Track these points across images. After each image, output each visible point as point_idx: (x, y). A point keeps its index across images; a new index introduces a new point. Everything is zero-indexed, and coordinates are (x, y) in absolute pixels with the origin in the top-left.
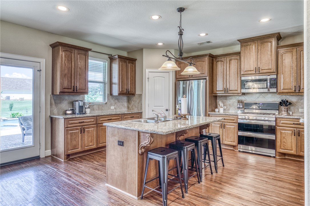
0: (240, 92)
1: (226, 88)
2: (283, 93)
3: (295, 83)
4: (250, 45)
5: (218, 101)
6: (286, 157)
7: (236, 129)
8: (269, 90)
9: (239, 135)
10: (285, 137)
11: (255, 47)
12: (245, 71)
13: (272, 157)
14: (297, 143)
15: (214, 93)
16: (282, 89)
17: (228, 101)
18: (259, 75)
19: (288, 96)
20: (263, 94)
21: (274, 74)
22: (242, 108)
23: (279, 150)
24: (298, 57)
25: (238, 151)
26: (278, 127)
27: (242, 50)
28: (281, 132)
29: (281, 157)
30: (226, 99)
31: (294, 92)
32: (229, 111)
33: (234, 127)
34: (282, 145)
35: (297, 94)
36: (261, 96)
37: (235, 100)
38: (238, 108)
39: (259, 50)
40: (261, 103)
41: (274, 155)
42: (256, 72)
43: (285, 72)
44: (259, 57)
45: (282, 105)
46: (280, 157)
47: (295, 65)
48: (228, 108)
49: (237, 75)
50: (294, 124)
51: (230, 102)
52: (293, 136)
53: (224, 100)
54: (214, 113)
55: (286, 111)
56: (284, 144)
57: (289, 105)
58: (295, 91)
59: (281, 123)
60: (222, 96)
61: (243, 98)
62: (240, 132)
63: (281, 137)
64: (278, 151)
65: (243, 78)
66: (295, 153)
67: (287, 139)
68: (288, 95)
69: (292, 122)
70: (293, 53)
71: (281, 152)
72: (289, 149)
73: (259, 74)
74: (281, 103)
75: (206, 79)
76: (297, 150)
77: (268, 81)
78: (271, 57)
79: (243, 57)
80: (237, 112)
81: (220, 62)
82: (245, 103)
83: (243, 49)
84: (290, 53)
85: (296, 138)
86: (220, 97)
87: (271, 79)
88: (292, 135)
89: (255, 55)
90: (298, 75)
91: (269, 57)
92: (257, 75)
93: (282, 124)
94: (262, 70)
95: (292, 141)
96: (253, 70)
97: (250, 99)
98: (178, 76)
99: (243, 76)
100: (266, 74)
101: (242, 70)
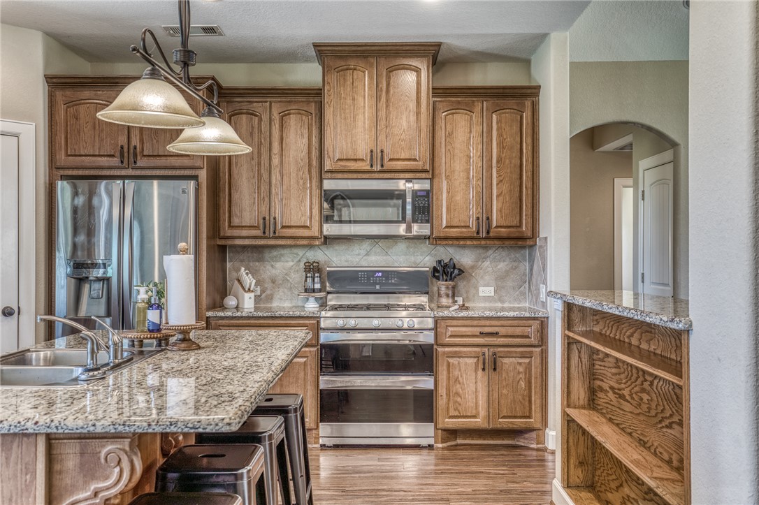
0: (317, 234)
1: (267, 218)
2: (446, 238)
3: (477, 209)
4: (355, 69)
5: (229, 265)
6: (460, 441)
7: (311, 369)
8: (409, 229)
9: (322, 386)
10: (460, 379)
11: (371, 78)
12: (339, 160)
13: (425, 447)
14: (491, 393)
15: (222, 234)
16: (444, 226)
17: (269, 267)
18: (381, 175)
19: (451, 250)
20: (382, 243)
21: (424, 175)
22: (320, 291)
23: (444, 422)
24: (485, 130)
25: (317, 446)
26: (440, 349)
27: (328, 83)
28: (449, 364)
29: (449, 444)
30: (261, 260)
31: (475, 235)
32: (271, 303)
33: (305, 362)
34: (451, 404)
35: (483, 242)
36: (377, 249)
37: (291, 264)
38: (306, 290)
39: (381, 90)
40: (379, 272)
41: (431, 441)
42: (372, 166)
43: (454, 171)
44: (382, 113)
45: (438, 278)
46: (445, 445)
47: (479, 153)
48: (268, 292)
49: (310, 172)
50: (482, 333)
51: (274, 271)
52: (480, 372)
53: (251, 264)
54: (221, 314)
55: (450, 296)
56: (457, 402)
57: (459, 275)
58: (478, 233)
59: (449, 333)
60: (244, 247)
61: (319, 255)
62: (326, 378)
63: (449, 378)
64: (440, 426)
65: (329, 185)
66: (485, 425)
67: (464, 384)
68: (452, 245)
69: (477, 330)
70: (474, 115)
71: (450, 426)
72: (469, 414)
73: (380, 172)
74: (435, 270)
75: (195, 178)
76: (491, 415)
77: (409, 200)
78: (417, 118)
79: (332, 109)
80: (304, 307)
81: (244, 116)
82: (329, 272)
83: (332, 78)
84: (466, 114)
85: (486, 378)
86: (239, 252)
87: (415, 194)
88: (476, 371)
89: (370, 107)
90: (484, 185)
91: (413, 118)
92: (376, 175)
93: (451, 336)
94: (391, 160)
95: (476, 389)
96: (362, 160)
97: (343, 258)
98: (61, 158)
99: (329, 175)
100: (402, 175)
101: (326, 156)
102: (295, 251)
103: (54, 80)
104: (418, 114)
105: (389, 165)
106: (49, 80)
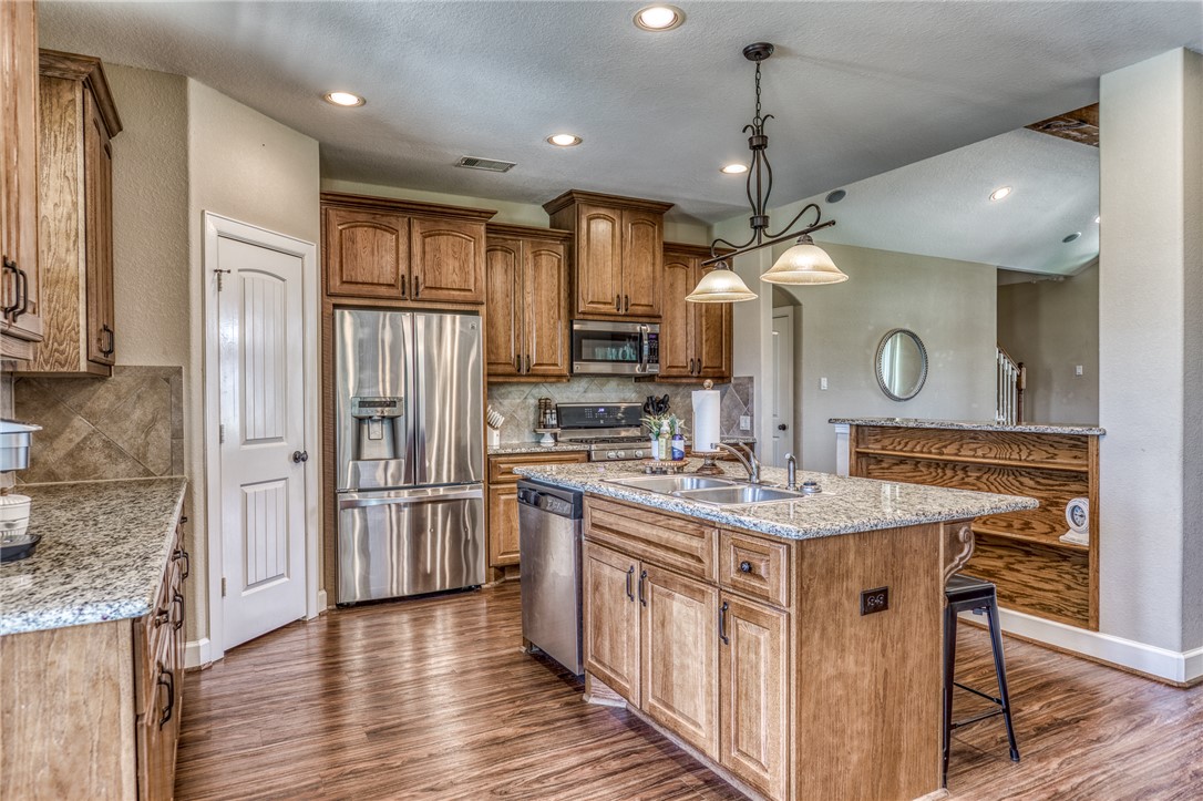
0: (565, 372)
1: (522, 356)
2: (668, 377)
3: (692, 352)
4: (604, 218)
8: (644, 369)
12: (592, 302)
16: (666, 366)
18: (625, 319)
21: (657, 320)
35: (694, 381)
36: (593, 386)
37: (518, 401)
39: (626, 240)
40: (602, 407)
44: (626, 263)
49: (557, 313)
58: (691, 372)
65: (579, 326)
70: (689, 270)
73: (624, 315)
74: (646, 404)
77: (645, 342)
79: (586, 253)
81: (499, 252)
83: (585, 225)
84: (683, 268)
87: (649, 337)
89: (617, 255)
91: (650, 268)
92: (622, 319)
94: (633, 305)
96: (610, 304)
97: (564, 395)
98: (335, 284)
99: (581, 316)
100: (641, 320)
101: (580, 299)
102: (522, 388)
103: (329, 197)
104: (654, 264)
105: (632, 310)
106: (323, 196)
